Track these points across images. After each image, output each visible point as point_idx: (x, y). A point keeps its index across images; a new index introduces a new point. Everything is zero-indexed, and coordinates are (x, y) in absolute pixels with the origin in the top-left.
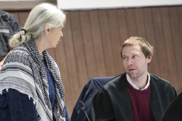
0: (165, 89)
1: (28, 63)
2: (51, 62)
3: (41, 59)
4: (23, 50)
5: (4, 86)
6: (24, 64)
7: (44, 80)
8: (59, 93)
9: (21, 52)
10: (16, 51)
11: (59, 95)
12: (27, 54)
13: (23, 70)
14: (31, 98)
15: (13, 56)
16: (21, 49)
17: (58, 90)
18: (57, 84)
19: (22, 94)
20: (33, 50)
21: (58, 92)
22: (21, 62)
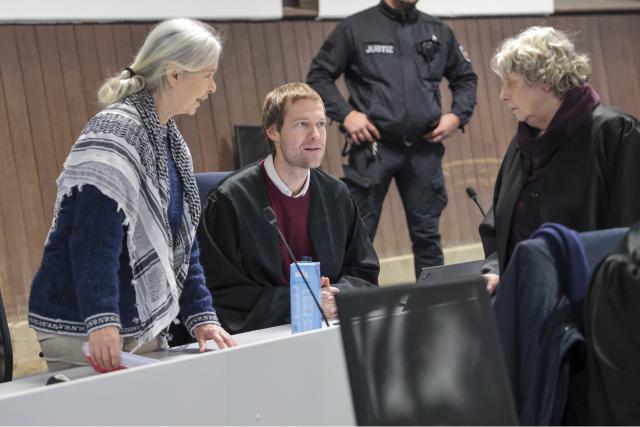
0: (336, 195)
1: (137, 142)
2: (180, 145)
3: (161, 137)
4: (129, 112)
5: (75, 178)
6: (128, 141)
7: (162, 182)
8: (190, 212)
9: (126, 116)
10: (115, 112)
11: (188, 216)
12: (139, 123)
13: (122, 152)
14: (121, 210)
15: (108, 122)
16: (125, 110)
17: (186, 205)
18: (187, 194)
19: (106, 196)
20: (148, 117)
21: (186, 211)
22: (123, 135)
